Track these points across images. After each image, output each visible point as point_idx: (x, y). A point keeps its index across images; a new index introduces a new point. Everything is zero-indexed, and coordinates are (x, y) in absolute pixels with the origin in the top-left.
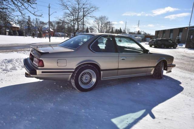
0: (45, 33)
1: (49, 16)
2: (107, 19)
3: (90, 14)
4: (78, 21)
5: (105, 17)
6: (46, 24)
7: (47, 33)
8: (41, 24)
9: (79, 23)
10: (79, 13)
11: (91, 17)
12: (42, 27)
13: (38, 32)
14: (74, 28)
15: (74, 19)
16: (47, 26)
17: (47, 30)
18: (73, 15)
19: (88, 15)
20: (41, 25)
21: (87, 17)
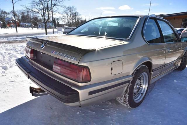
0: (9, 23)
1: (13, 4)
2: (76, 9)
3: (60, 3)
4: (48, 10)
5: (73, 8)
6: (9, 14)
7: (12, 23)
8: (3, 13)
9: (49, 12)
10: (48, 2)
11: (61, 6)
12: (4, 17)
13: (1, 22)
14: (44, 18)
15: (43, 8)
16: (10, 16)
17: (12, 20)
18: (42, 4)
19: (59, 4)
20: (3, 15)
21: (57, 6)
